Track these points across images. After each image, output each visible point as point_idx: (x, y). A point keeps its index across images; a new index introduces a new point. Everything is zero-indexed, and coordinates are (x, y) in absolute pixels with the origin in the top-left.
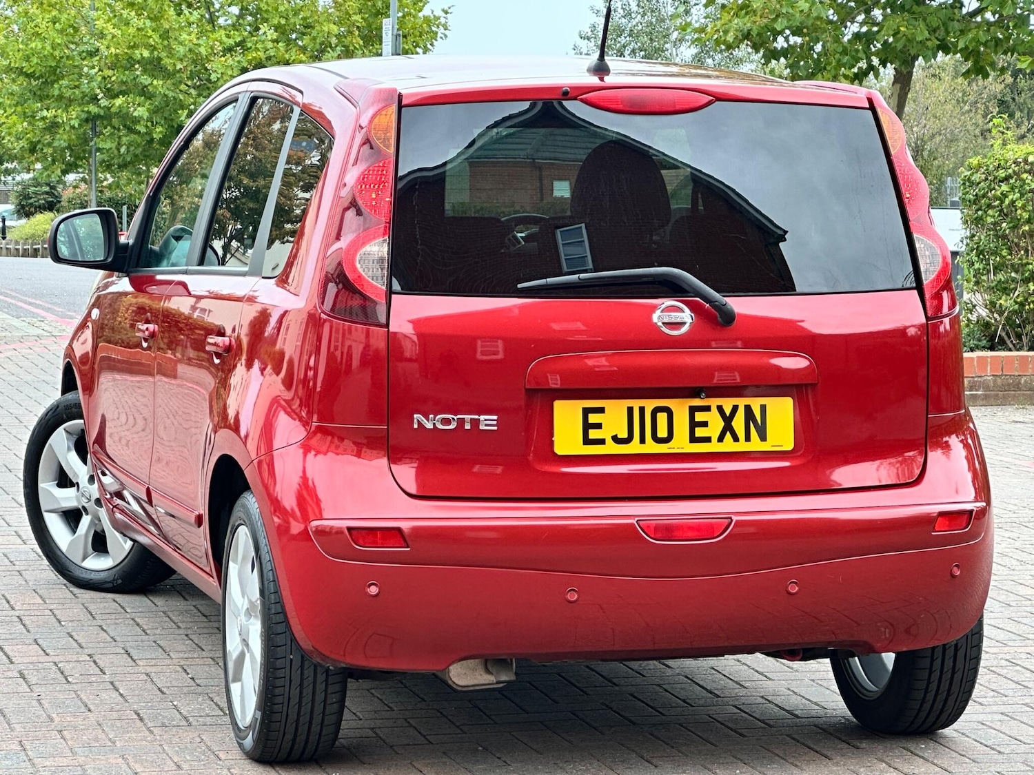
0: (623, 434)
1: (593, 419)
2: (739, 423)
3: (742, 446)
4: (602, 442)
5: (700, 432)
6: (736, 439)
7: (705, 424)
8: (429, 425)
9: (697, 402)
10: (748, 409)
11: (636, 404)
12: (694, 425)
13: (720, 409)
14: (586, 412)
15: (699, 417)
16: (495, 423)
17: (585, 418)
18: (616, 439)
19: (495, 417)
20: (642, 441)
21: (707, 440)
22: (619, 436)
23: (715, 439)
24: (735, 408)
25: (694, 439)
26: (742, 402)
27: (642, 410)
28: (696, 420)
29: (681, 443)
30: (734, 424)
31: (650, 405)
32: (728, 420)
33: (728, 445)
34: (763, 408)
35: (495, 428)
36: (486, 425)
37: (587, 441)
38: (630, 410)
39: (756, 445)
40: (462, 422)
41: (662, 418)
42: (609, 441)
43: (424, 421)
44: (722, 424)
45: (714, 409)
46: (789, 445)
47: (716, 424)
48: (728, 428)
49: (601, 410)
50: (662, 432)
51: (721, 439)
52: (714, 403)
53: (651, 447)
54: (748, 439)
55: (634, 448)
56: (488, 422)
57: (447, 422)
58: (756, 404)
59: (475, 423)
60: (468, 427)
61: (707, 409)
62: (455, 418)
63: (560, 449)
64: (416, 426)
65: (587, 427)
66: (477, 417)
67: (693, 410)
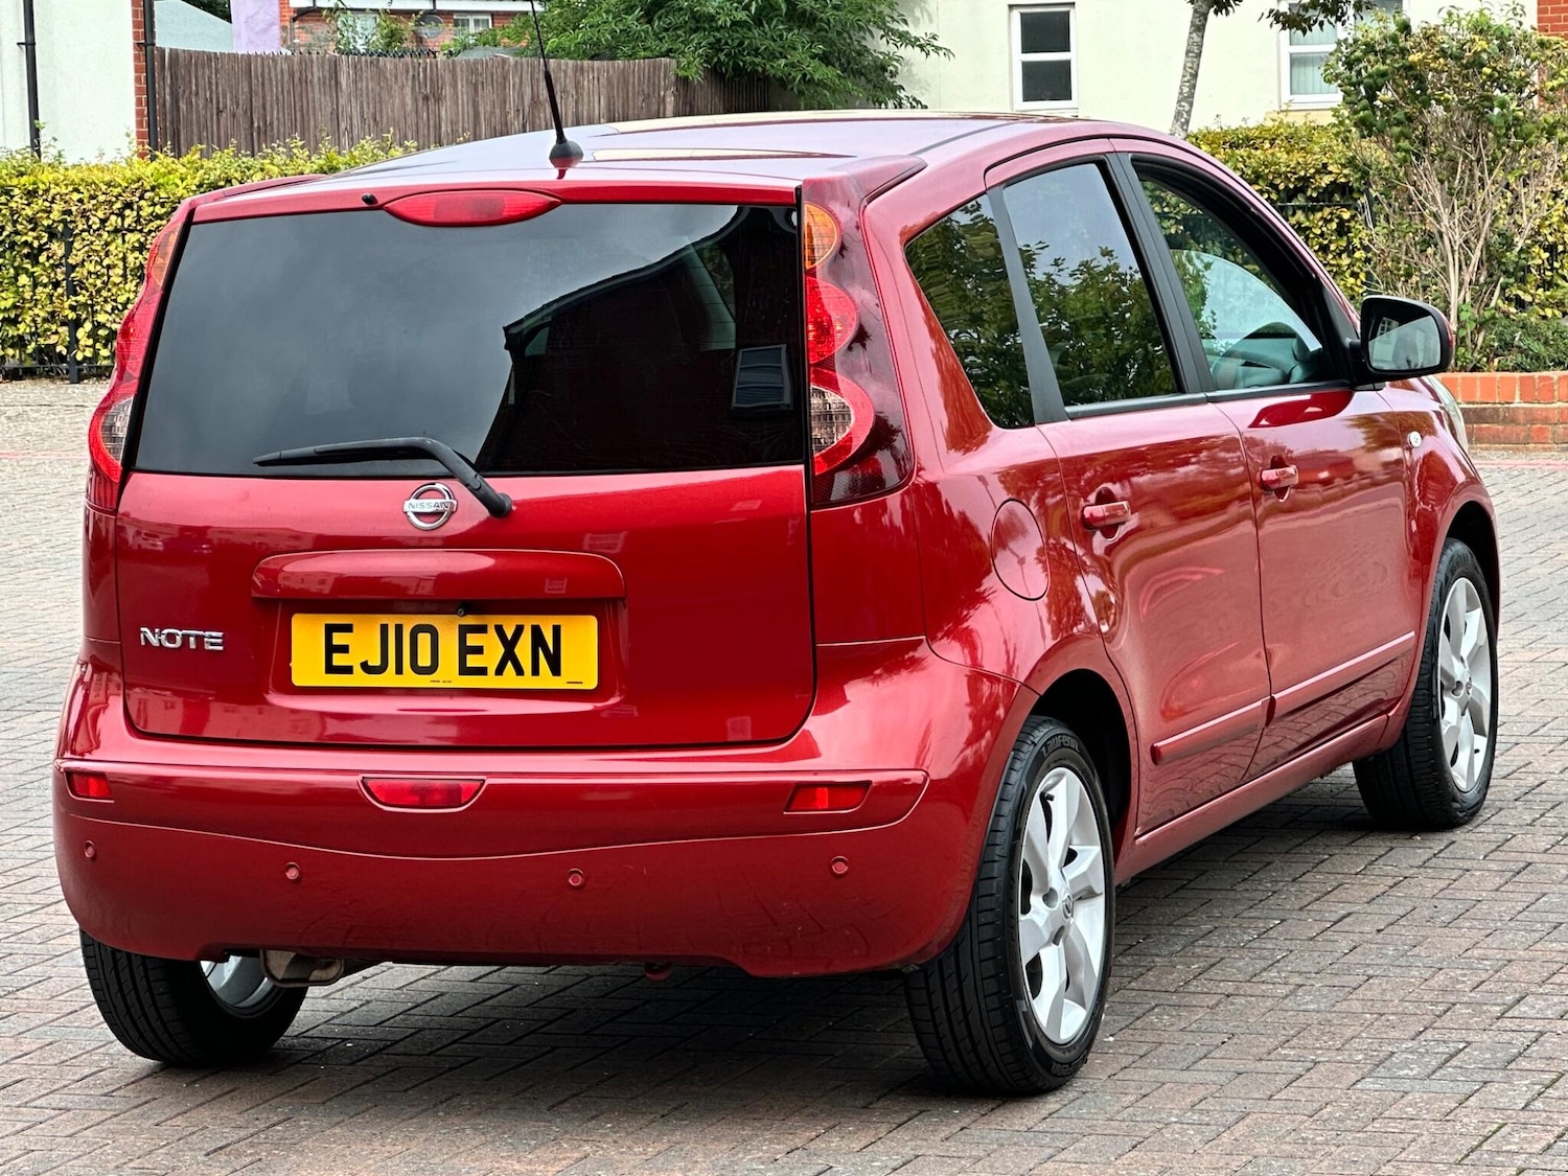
0: (376, 661)
1: (339, 639)
2: (523, 650)
3: (528, 682)
4: (348, 670)
5: (473, 661)
6: (519, 671)
7: (479, 650)
8: (154, 641)
9: (470, 620)
10: (536, 631)
11: (391, 621)
12: (465, 650)
13: (499, 630)
14: (330, 630)
15: (473, 640)
16: (220, 641)
17: (329, 639)
18: (366, 668)
19: (220, 634)
20: (399, 670)
21: (482, 671)
22: (370, 664)
23: (492, 670)
24: (519, 630)
25: (465, 670)
26: (528, 622)
27: (399, 628)
28: (468, 644)
29: (448, 674)
30: (517, 651)
31: (409, 622)
32: (510, 645)
33: (510, 680)
34: (557, 630)
35: (221, 648)
36: (212, 644)
37: (331, 669)
38: (384, 629)
39: (546, 680)
40: (185, 638)
41: (424, 639)
42: (357, 669)
43: (150, 635)
44: (501, 650)
45: (492, 631)
46: (591, 682)
47: (494, 651)
48: (509, 656)
49: (348, 628)
50: (424, 660)
51: (500, 671)
52: (492, 621)
53: (410, 679)
54: (536, 671)
55: (389, 679)
56: (213, 639)
57: (171, 638)
58: (547, 625)
59: (199, 639)
60: (193, 646)
61: (482, 629)
62: (180, 633)
63: (298, 680)
64: (143, 643)
65: (331, 649)
66: (201, 633)
67: (464, 631)
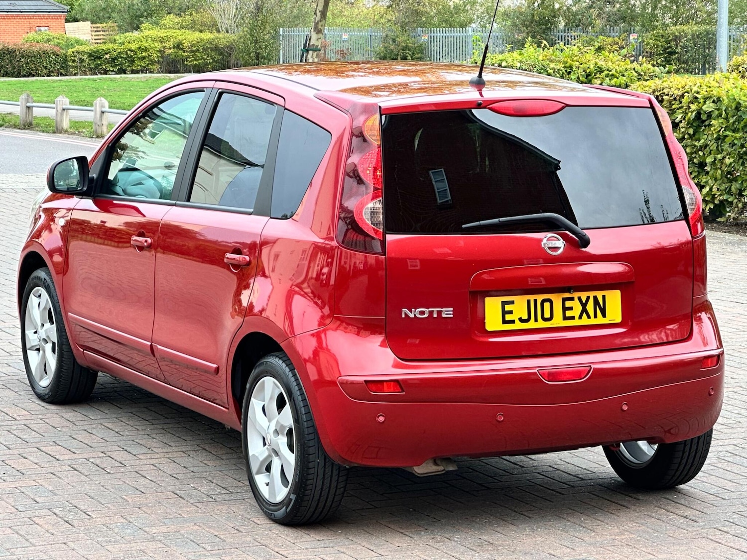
0: (525, 317)
1: (508, 308)
2: (590, 307)
3: (592, 321)
4: (513, 322)
5: (568, 314)
6: (589, 317)
7: (571, 309)
8: (412, 315)
9: (567, 295)
10: (595, 298)
11: (532, 298)
12: (565, 309)
13: (580, 299)
14: (504, 304)
15: (568, 304)
16: (452, 312)
17: (503, 308)
18: (521, 320)
19: (452, 309)
20: (536, 320)
21: (573, 318)
22: (523, 318)
23: (577, 317)
24: (588, 298)
25: (565, 318)
26: (592, 294)
27: (535, 301)
28: (566, 306)
29: (558, 321)
30: (587, 307)
31: (540, 298)
32: (584, 305)
33: (585, 321)
34: (604, 297)
35: (452, 316)
36: (446, 314)
37: (505, 322)
38: (529, 302)
39: (600, 320)
40: (431, 313)
41: (547, 305)
42: (517, 321)
43: (408, 312)
44: (581, 308)
45: (576, 299)
46: (619, 319)
47: (578, 308)
48: (584, 310)
49: (512, 302)
50: (547, 315)
51: (580, 317)
52: (576, 295)
53: (541, 324)
54: (596, 316)
55: (531, 325)
56: (447, 312)
57: (422, 313)
58: (599, 294)
59: (439, 313)
60: (435, 315)
61: (572, 299)
62: (428, 310)
63: (489, 327)
64: (403, 316)
65: (504, 313)
66: (440, 309)
67: (564, 300)
